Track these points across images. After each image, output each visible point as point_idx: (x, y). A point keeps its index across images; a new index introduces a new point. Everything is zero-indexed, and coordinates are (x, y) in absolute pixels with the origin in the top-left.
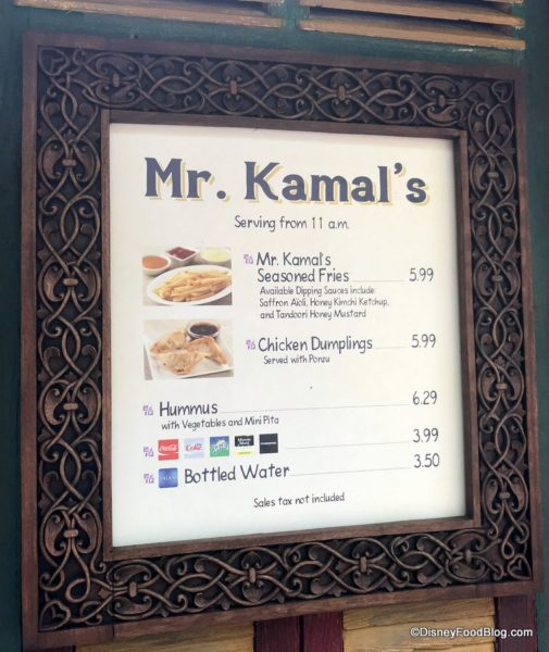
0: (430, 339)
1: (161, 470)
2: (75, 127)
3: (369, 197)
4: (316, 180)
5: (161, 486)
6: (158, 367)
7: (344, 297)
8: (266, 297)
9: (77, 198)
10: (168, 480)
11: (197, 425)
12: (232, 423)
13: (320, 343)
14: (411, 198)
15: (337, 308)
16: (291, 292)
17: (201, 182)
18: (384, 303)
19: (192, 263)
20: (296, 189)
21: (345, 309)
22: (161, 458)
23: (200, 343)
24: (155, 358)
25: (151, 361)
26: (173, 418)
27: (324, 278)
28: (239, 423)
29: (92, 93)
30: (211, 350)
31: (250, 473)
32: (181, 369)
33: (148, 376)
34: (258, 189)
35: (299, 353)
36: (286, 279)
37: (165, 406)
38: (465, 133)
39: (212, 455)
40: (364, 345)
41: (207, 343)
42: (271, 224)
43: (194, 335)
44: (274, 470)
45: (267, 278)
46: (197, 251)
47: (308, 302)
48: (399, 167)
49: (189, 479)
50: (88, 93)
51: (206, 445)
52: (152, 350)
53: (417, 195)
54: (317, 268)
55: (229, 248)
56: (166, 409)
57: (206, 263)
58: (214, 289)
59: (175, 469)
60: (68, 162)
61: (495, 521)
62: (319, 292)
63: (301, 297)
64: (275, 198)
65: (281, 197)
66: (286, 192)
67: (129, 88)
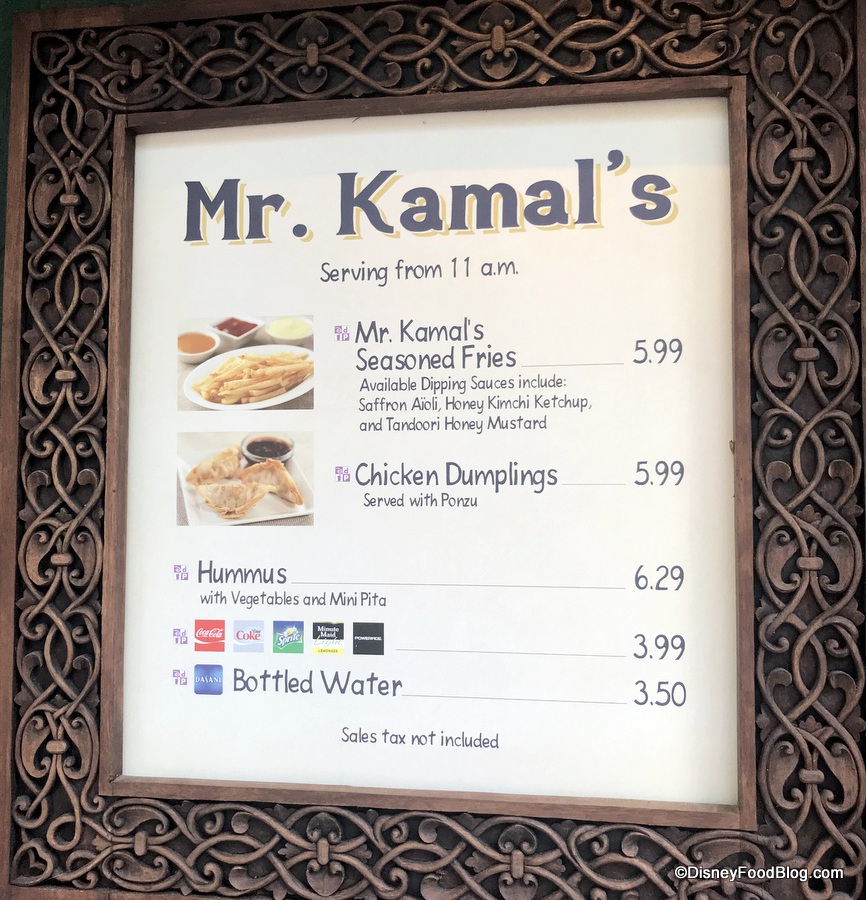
0: (671, 470)
1: (198, 667)
2: (79, 147)
3: (558, 216)
4: (459, 193)
5: (198, 692)
6: (197, 506)
8: (370, 396)
9: (77, 251)
10: (207, 682)
11: (254, 600)
12: (310, 601)
13: (461, 473)
14: (639, 212)
15: (494, 413)
16: (412, 386)
17: (268, 212)
18: (581, 404)
19: (252, 342)
20: (423, 213)
22: (198, 648)
23: (261, 469)
24: (193, 492)
25: (186, 495)
26: (218, 587)
27: (472, 361)
28: (320, 601)
29: (102, 92)
30: (279, 482)
31: (336, 684)
32: (231, 511)
33: (183, 520)
34: (360, 217)
35: (424, 489)
36: (405, 364)
37: (205, 567)
38: (743, 80)
39: (276, 650)
40: (543, 479)
41: (272, 470)
42: (380, 274)
43: (252, 457)
44: (376, 684)
45: (371, 364)
46: (260, 323)
47: (441, 403)
48: (616, 158)
49: (240, 684)
50: (98, 93)
51: (268, 631)
52: (188, 480)
53: (651, 206)
54: (459, 345)
55: (311, 317)
56: (207, 572)
57: (273, 341)
58: (284, 383)
59: (219, 667)
60: (69, 199)
61: (790, 823)
62: (460, 385)
63: (429, 395)
64: (388, 229)
65: (398, 226)
66: (407, 220)
67: (154, 77)
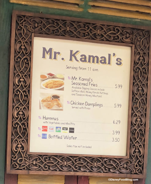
0: (120, 105)
2: (25, 38)
3: (105, 63)
4: (90, 56)
6: (43, 106)
7: (95, 91)
8: (74, 89)
9: (25, 57)
11: (53, 123)
12: (62, 124)
13: (88, 104)
14: (117, 64)
15: (94, 94)
16: (81, 88)
17: (57, 55)
18: (107, 94)
19: (53, 78)
20: (84, 59)
21: (96, 94)
22: (43, 131)
23: (54, 100)
25: (41, 104)
26: (46, 120)
27: (90, 85)
28: (64, 124)
29: (30, 28)
30: (57, 103)
31: (66, 137)
32: (49, 107)
33: (40, 108)
34: (73, 58)
35: (82, 106)
36: (80, 84)
37: (44, 117)
38: (134, 45)
39: (56, 132)
40: (100, 105)
41: (56, 101)
42: (76, 68)
43: (53, 98)
44: (73, 138)
45: (74, 84)
46: (55, 75)
47: (85, 92)
48: (114, 54)
49: (50, 137)
50: (29, 28)
51: (55, 129)
52: (42, 101)
53: (119, 63)
54: (88, 82)
55: (64, 74)
56: (44, 118)
57: (57, 78)
58: (59, 86)
59: (46, 134)
60: (23, 47)
61: (134, 157)
62: (88, 89)
63: (83, 90)
64: (78, 61)
65: (79, 61)
66: (81, 59)
67: (40, 27)
